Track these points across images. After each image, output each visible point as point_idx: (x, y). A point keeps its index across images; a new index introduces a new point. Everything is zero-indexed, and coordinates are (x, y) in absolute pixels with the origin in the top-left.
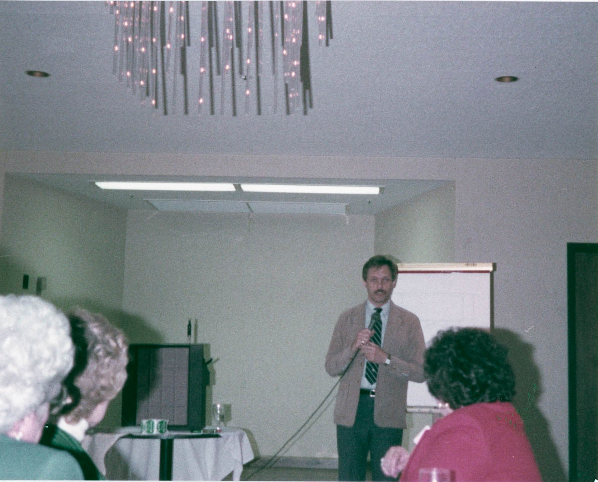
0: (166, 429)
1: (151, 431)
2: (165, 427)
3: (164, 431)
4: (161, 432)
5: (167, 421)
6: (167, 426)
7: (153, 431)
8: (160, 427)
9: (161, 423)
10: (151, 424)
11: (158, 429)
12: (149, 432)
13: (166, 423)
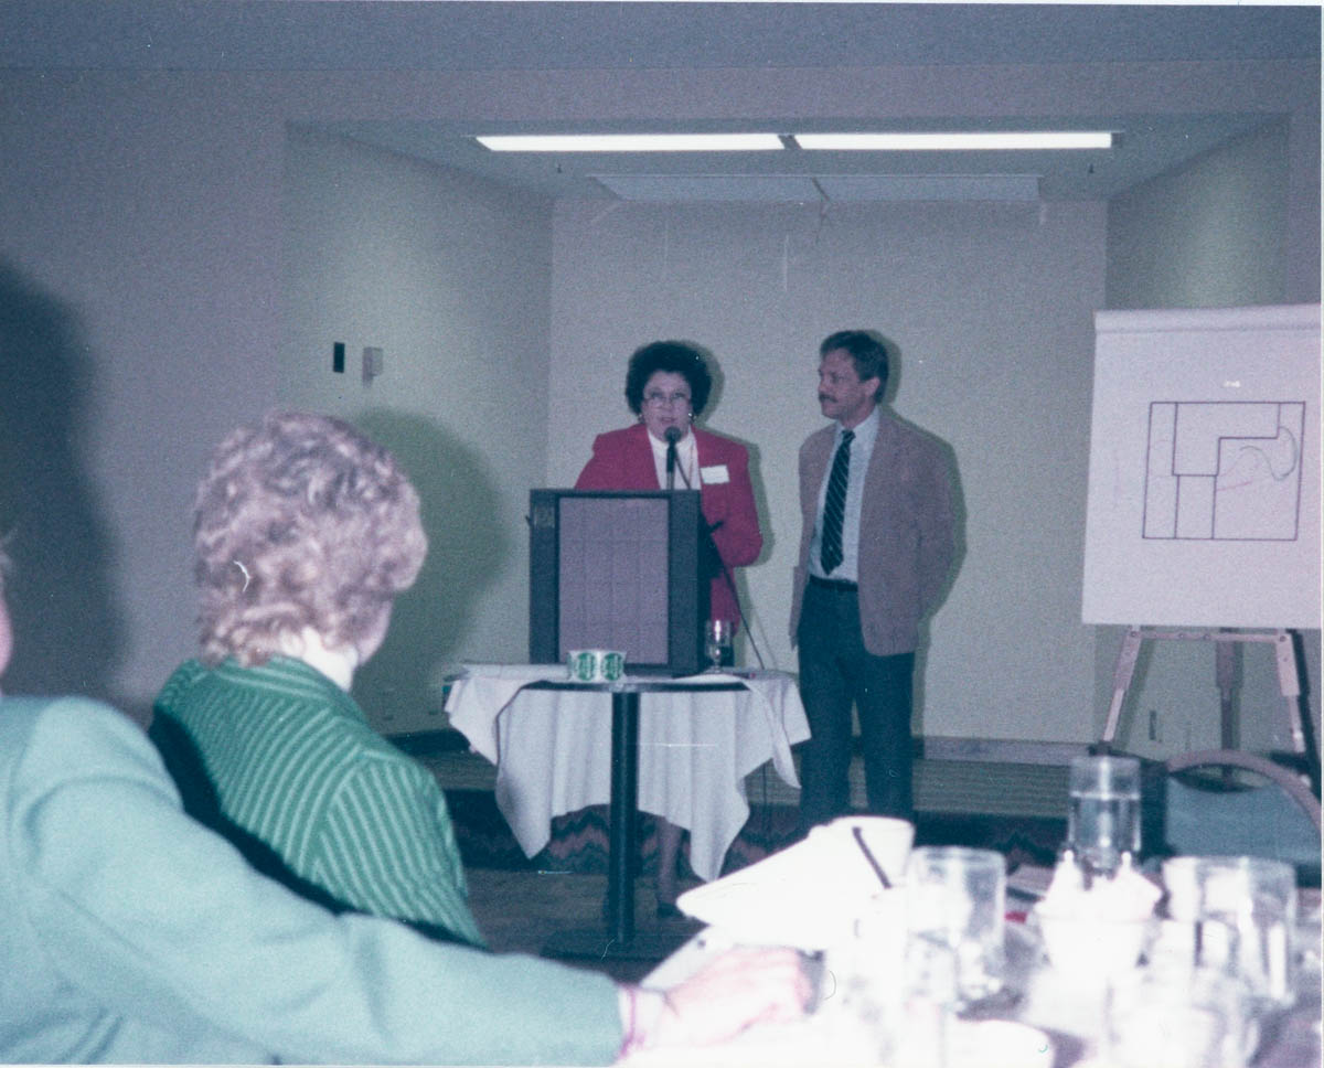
0: (621, 671)
1: (588, 675)
2: (619, 668)
3: (615, 675)
4: (610, 677)
5: (623, 654)
6: (622, 667)
7: (592, 676)
8: (608, 667)
9: (609, 657)
10: (589, 659)
11: (602, 671)
12: (582, 676)
13: (619, 658)
